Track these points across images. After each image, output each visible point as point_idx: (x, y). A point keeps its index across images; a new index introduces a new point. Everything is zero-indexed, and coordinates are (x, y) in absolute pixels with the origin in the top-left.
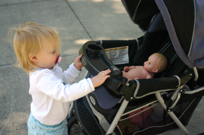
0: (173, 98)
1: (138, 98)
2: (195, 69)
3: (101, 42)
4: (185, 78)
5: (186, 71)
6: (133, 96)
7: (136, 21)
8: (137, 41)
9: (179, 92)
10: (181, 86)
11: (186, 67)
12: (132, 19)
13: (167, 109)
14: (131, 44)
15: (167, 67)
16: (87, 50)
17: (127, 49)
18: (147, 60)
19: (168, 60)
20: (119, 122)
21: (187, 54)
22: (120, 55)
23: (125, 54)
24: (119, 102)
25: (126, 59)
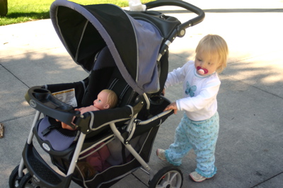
0: (129, 130)
1: (94, 129)
2: (145, 95)
3: (46, 87)
4: (137, 105)
5: (137, 99)
6: (89, 128)
7: (79, 62)
8: (83, 82)
9: (134, 121)
10: (134, 115)
11: (137, 94)
12: (74, 60)
13: (125, 142)
14: (77, 86)
15: (118, 102)
16: (33, 94)
17: (74, 92)
18: (96, 98)
19: (118, 95)
20: (78, 161)
21: (135, 79)
22: (67, 99)
23: (72, 97)
24: (75, 139)
25: (74, 102)
